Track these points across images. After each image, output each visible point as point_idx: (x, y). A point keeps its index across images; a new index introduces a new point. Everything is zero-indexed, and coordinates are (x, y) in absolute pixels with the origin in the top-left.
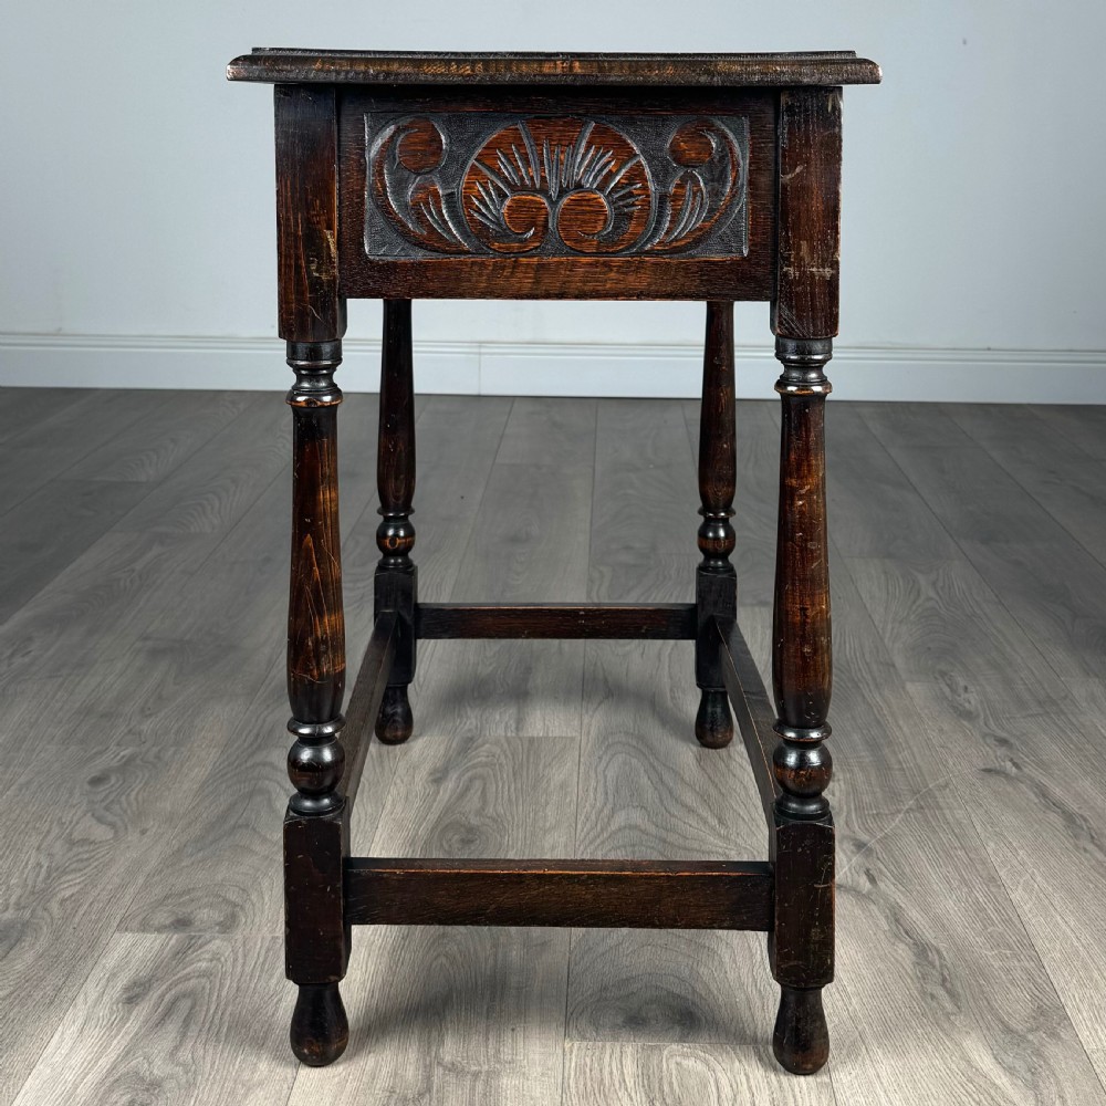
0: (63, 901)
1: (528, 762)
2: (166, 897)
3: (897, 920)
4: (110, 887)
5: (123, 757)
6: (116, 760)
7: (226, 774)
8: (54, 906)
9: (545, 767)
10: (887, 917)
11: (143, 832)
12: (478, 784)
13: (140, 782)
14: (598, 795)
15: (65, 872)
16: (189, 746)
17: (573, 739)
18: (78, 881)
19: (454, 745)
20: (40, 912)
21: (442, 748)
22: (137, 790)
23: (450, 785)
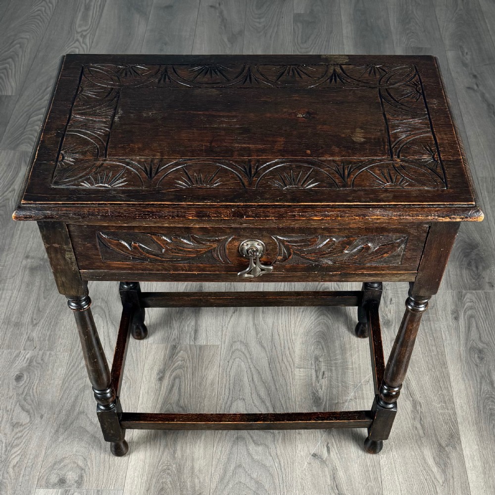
0: (14, 466)
1: (198, 365)
2: (55, 464)
3: (334, 478)
4: (31, 457)
5: (28, 359)
6: (25, 362)
7: (73, 372)
8: (11, 470)
9: (205, 369)
10: (330, 476)
11: (42, 417)
12: (177, 381)
13: (36, 380)
14: (226, 390)
15: (12, 447)
16: (55, 350)
17: (218, 346)
18: (18, 453)
19: (168, 352)
20: (6, 475)
21: (163, 354)
22: (36, 384)
23: (166, 382)
